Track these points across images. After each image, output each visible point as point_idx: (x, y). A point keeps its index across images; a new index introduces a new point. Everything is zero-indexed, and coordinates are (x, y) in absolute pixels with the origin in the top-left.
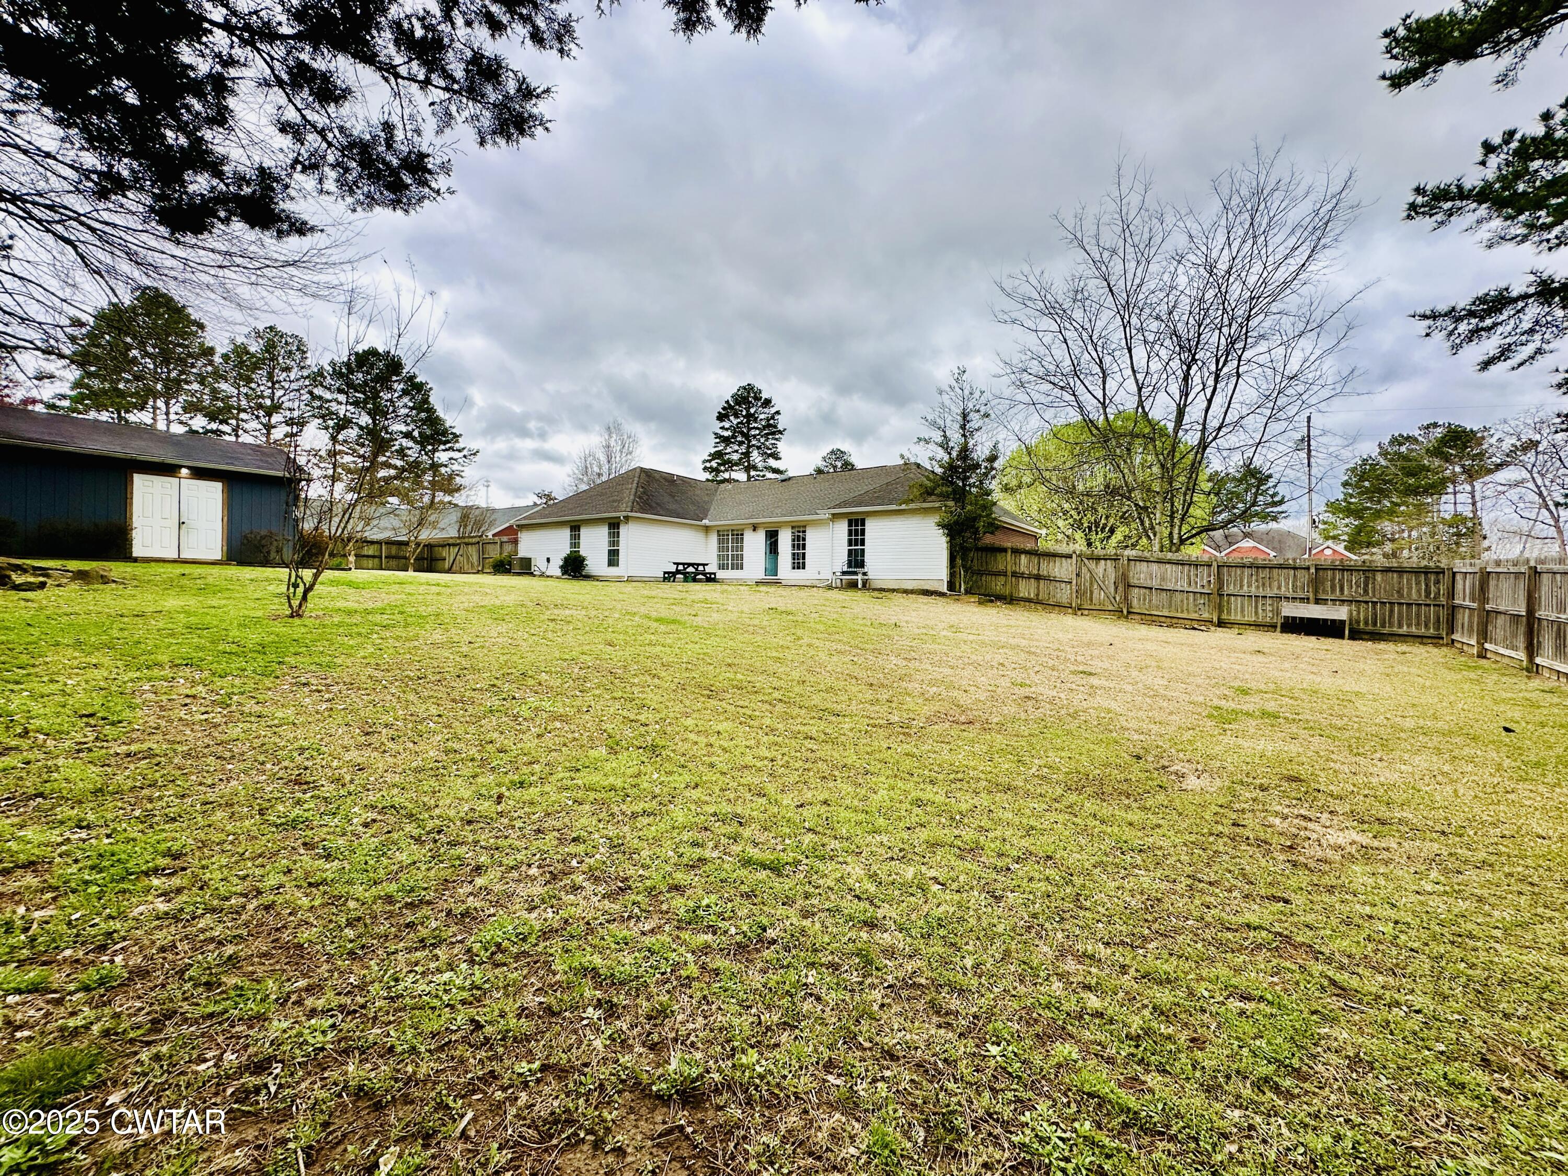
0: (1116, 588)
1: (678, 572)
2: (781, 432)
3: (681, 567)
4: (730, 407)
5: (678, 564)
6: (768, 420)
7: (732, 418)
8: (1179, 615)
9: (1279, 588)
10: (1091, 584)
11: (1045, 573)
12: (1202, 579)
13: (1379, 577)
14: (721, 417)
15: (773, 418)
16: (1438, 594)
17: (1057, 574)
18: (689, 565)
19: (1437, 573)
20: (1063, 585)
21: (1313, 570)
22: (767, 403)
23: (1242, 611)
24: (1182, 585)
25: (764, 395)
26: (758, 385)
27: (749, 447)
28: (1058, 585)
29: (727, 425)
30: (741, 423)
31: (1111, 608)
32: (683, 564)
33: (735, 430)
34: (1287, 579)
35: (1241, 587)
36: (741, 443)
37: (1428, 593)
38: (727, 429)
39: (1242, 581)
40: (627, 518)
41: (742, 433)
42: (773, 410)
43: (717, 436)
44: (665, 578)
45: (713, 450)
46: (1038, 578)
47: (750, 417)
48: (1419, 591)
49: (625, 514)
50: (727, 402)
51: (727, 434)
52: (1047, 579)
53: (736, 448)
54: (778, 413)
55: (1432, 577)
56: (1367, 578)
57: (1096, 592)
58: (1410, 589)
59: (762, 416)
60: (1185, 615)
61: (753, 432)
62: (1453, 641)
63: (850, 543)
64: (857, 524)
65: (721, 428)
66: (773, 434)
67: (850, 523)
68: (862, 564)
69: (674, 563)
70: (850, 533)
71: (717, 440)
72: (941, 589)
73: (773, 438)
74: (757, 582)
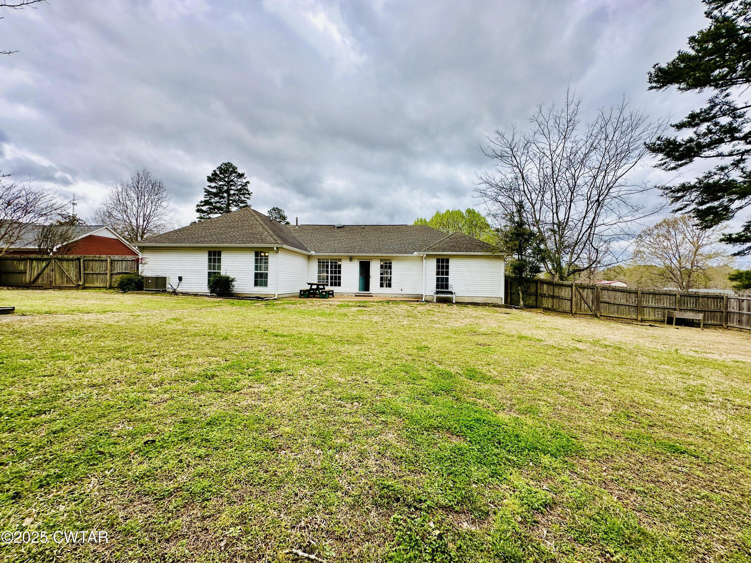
0: (593, 303)
1: (312, 289)
2: (249, 194)
3: (314, 287)
4: (217, 174)
6: (242, 185)
7: (217, 181)
8: (623, 317)
9: (664, 304)
10: (581, 301)
11: (557, 294)
12: (632, 300)
13: (701, 300)
14: (210, 180)
15: (245, 185)
16: (720, 307)
17: (563, 295)
19: (720, 298)
20: (566, 301)
21: (678, 296)
22: (241, 176)
23: (649, 314)
24: (623, 301)
25: (239, 171)
26: (235, 164)
28: (563, 301)
29: (213, 185)
30: (223, 185)
31: (591, 313)
33: (220, 188)
34: (667, 299)
35: (649, 302)
37: (717, 306)
39: (649, 300)
40: (278, 249)
42: (245, 181)
43: (207, 191)
44: (301, 295)
45: (203, 199)
46: (553, 297)
47: (229, 182)
48: (714, 305)
49: (278, 245)
51: (214, 190)
52: (558, 298)
53: (218, 200)
54: (248, 182)
55: (719, 300)
56: (696, 300)
57: (583, 305)
58: (711, 305)
59: (238, 183)
60: (625, 317)
61: (232, 192)
62: (728, 326)
63: (438, 273)
64: (443, 262)
65: (209, 186)
66: (243, 194)
67: (438, 261)
68: (447, 287)
69: (309, 284)
70: (438, 267)
71: (206, 194)
72: (500, 303)
73: (245, 197)
74: (356, 296)
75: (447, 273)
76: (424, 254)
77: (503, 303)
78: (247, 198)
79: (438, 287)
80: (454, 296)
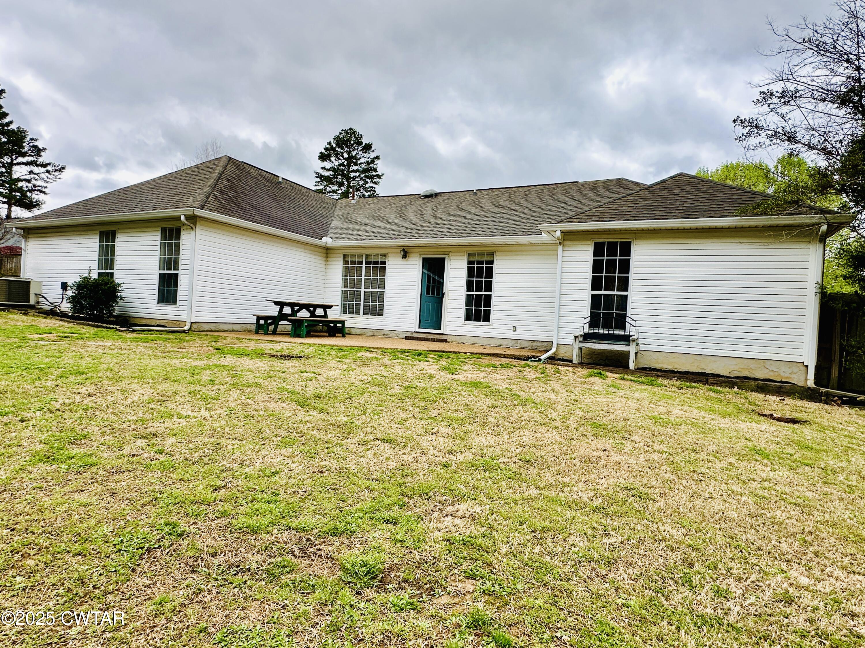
1: (282, 316)
2: (379, 177)
3: (287, 310)
4: (332, 149)
5: (282, 305)
6: (368, 163)
7: (333, 159)
14: (323, 157)
15: (373, 161)
18: (303, 306)
22: (368, 148)
25: (365, 141)
26: (359, 130)
27: (349, 187)
29: (327, 165)
30: (342, 165)
32: (292, 305)
33: (336, 171)
36: (341, 184)
38: (328, 170)
40: (193, 219)
41: (343, 175)
42: (372, 155)
43: (319, 175)
44: (259, 327)
47: (352, 160)
49: (188, 211)
50: (329, 143)
51: (327, 174)
53: (335, 188)
54: (377, 158)
59: (362, 160)
61: (352, 175)
63: (596, 284)
64: (612, 252)
65: (322, 168)
66: (371, 177)
67: (598, 250)
68: (621, 322)
69: (276, 303)
70: (597, 267)
71: (319, 180)
72: (798, 380)
73: (372, 182)
74: (407, 338)
75: (624, 284)
76: (558, 230)
77: (811, 383)
78: (375, 183)
79: (594, 321)
80: (632, 349)
